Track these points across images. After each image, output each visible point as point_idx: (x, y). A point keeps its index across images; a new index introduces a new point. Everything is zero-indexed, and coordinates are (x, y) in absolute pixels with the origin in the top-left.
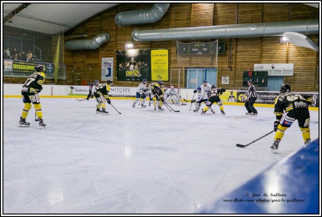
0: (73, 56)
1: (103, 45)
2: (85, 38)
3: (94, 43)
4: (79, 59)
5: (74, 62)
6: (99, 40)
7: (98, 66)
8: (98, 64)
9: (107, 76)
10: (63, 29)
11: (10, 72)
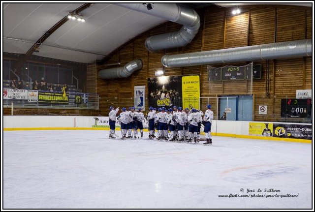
0: (107, 85)
1: (135, 72)
2: (119, 66)
3: (125, 71)
4: (113, 88)
5: (109, 91)
6: (130, 67)
8: (131, 93)
9: (139, 106)
10: (95, 58)
11: (36, 103)
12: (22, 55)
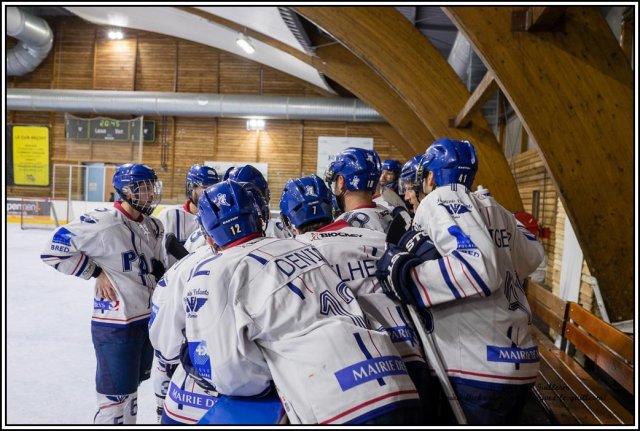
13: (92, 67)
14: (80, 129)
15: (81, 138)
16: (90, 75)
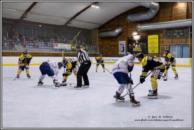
0: (103, 41)
1: (120, 34)
2: (109, 31)
3: (114, 33)
4: (106, 42)
5: (104, 44)
6: (117, 31)
7: (117, 46)
8: (117, 45)
9: (122, 51)
10: (98, 26)
11: (70, 51)
12: (62, 26)
13: (172, 13)
14: (168, 34)
15: (168, 37)
16: (171, 16)
